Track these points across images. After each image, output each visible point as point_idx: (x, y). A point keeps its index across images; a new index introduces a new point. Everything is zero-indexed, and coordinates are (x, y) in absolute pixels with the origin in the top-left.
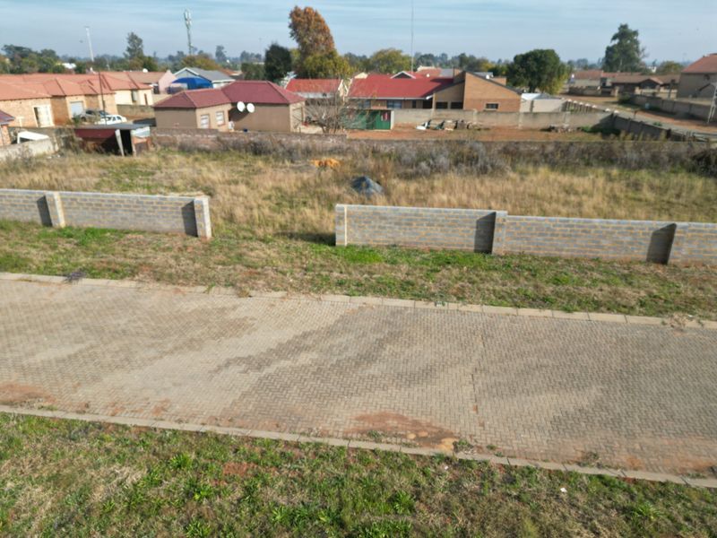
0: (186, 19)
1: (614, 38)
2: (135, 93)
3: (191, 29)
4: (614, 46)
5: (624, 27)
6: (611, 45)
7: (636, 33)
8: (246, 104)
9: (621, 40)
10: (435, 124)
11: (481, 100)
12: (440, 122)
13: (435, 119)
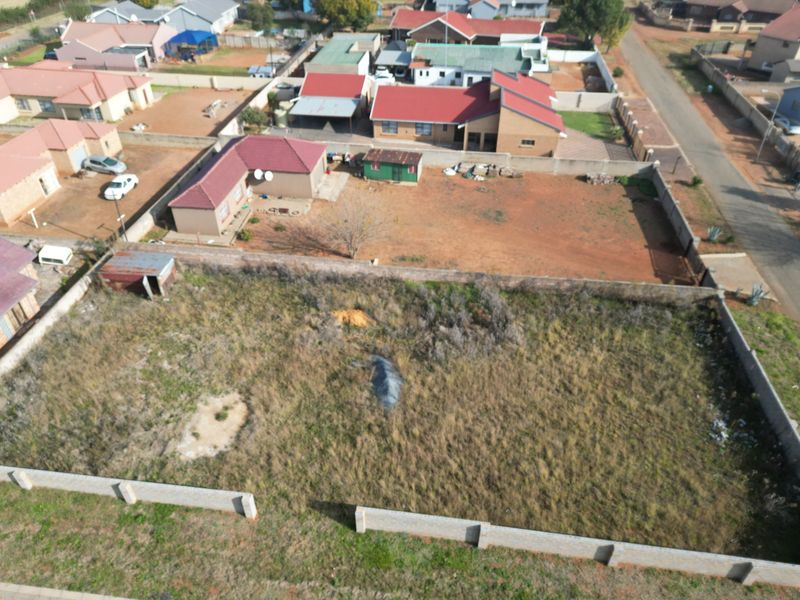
2: (132, 92)
8: (264, 171)
10: (465, 168)
11: (516, 136)
12: (471, 166)
13: (466, 162)
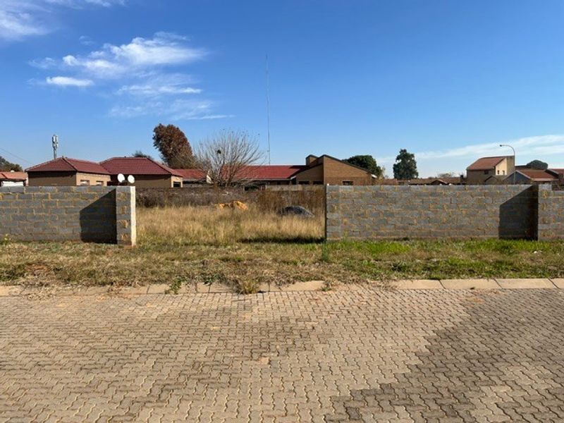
0: (54, 142)
1: (398, 158)
3: (57, 150)
4: (399, 164)
5: (403, 151)
6: (396, 163)
7: (413, 155)
8: (126, 176)
9: (402, 159)
11: (338, 179)
